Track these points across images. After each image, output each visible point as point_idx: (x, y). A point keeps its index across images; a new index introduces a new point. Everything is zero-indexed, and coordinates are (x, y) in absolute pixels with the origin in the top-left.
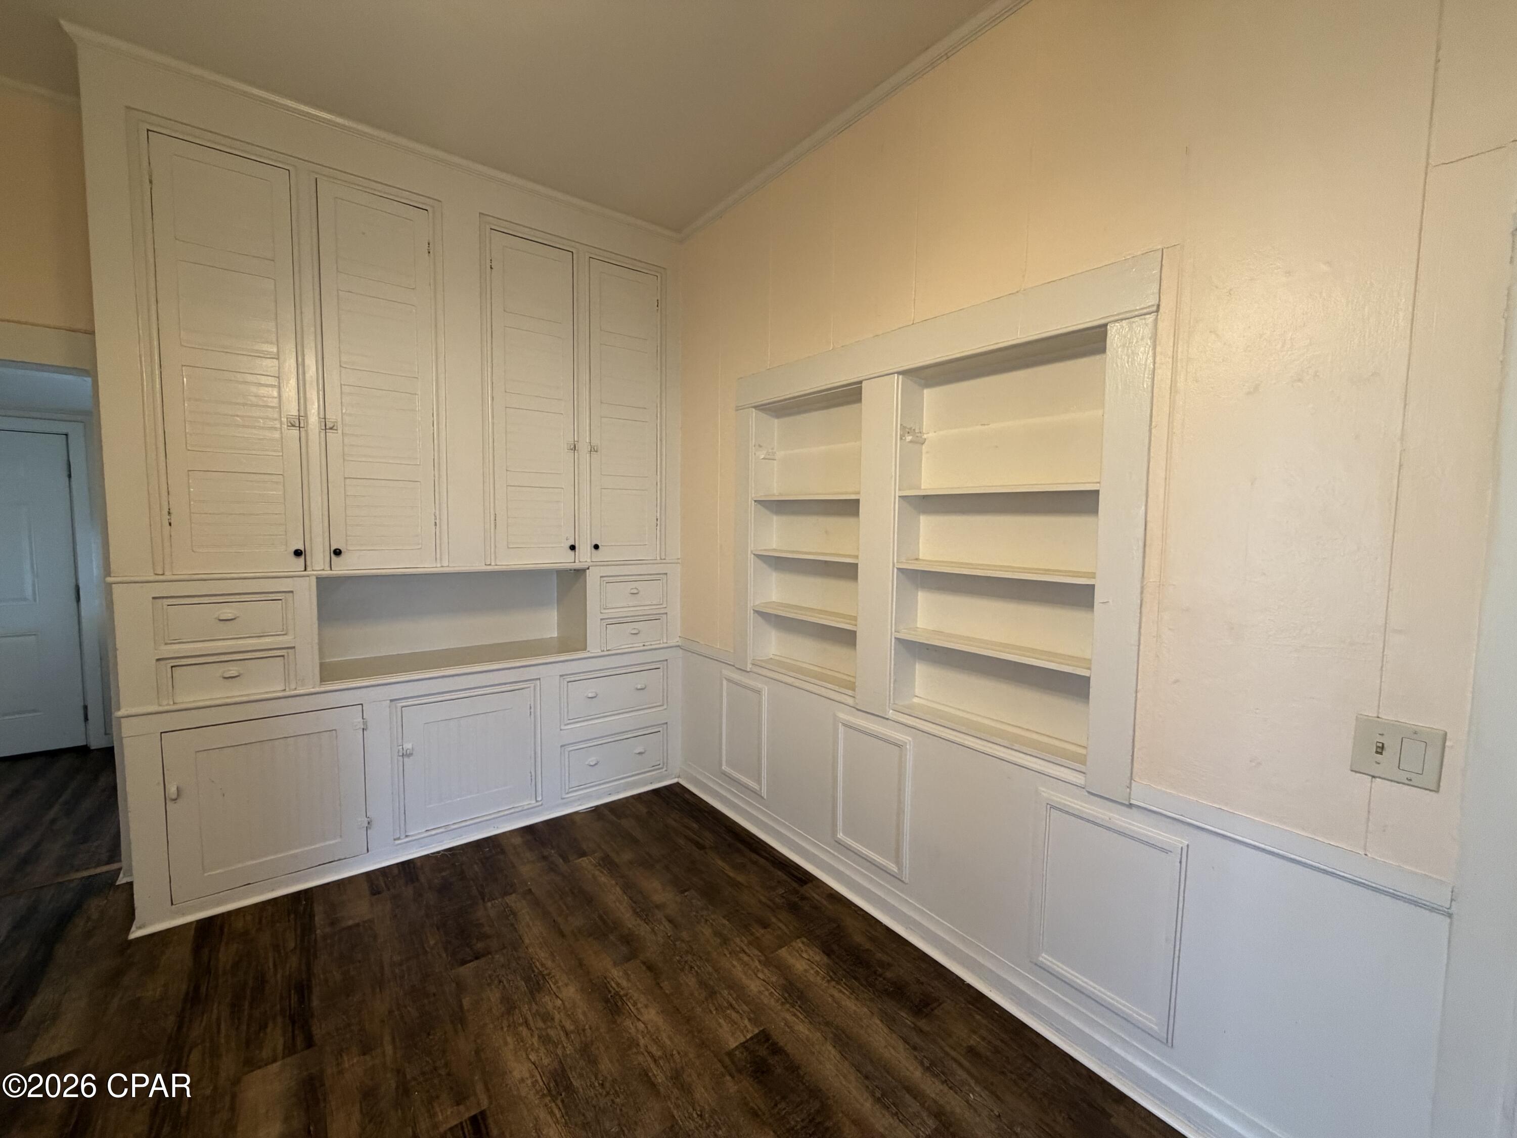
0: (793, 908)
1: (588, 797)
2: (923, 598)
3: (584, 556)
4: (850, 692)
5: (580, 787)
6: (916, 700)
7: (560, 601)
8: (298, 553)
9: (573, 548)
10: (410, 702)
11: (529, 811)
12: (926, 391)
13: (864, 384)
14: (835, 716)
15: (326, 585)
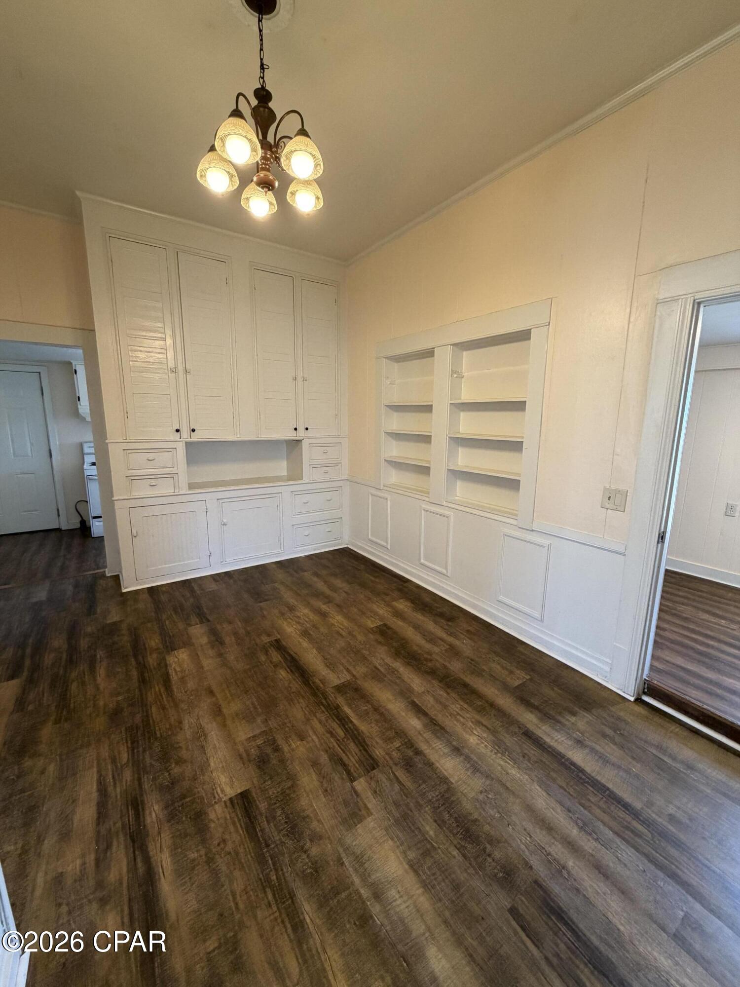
0: (400, 590)
1: (305, 551)
2: (461, 451)
3: (301, 434)
4: (427, 495)
5: (301, 546)
6: (457, 498)
7: (288, 459)
8: (178, 431)
9: (296, 429)
10: (226, 500)
11: (278, 554)
12: (465, 353)
13: (435, 349)
14: (421, 506)
15: (188, 445)
